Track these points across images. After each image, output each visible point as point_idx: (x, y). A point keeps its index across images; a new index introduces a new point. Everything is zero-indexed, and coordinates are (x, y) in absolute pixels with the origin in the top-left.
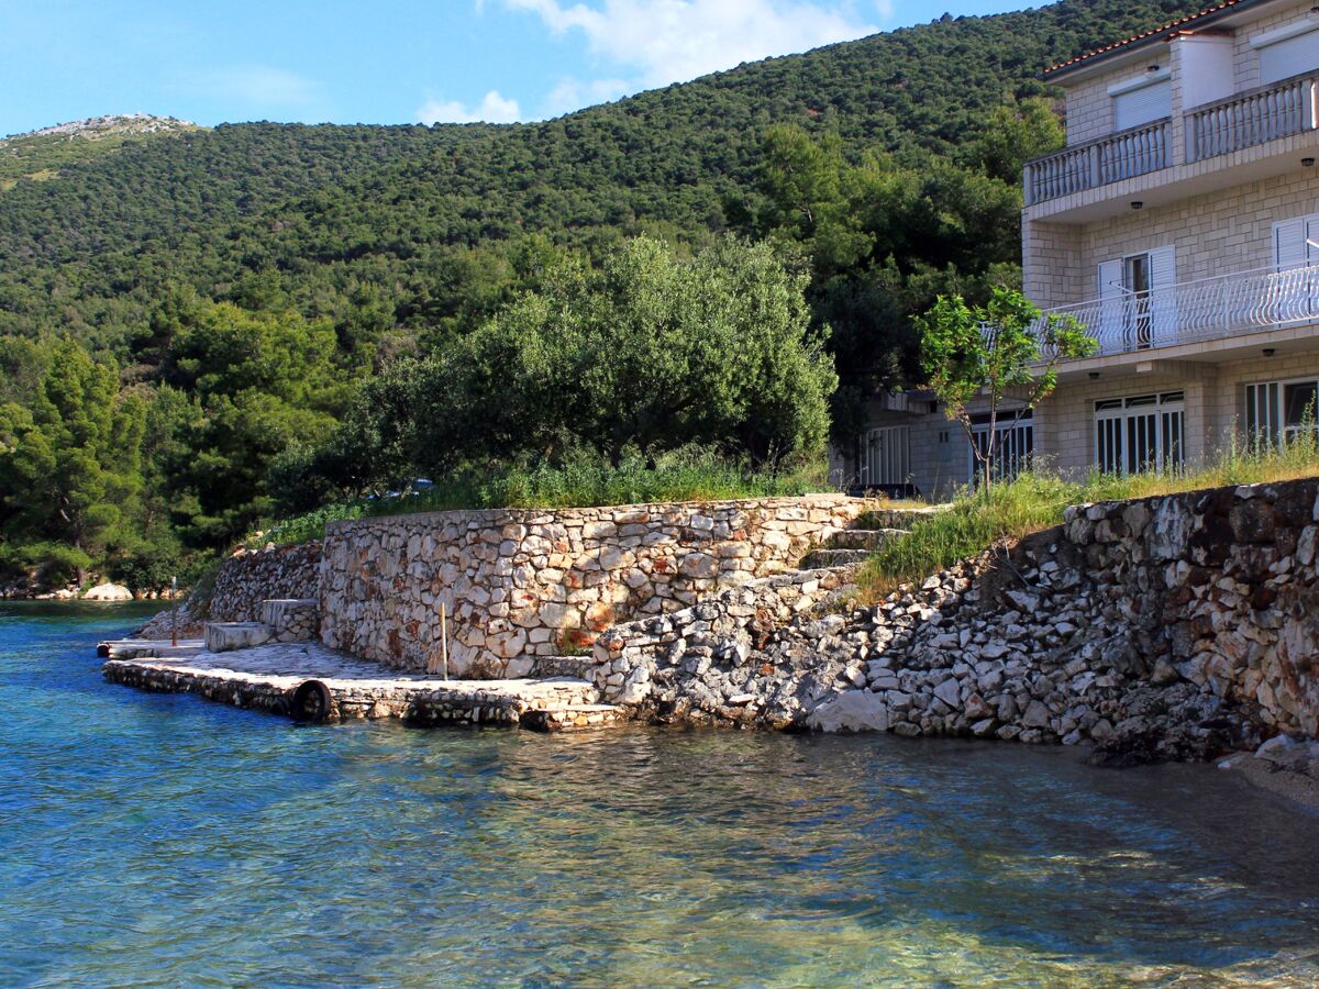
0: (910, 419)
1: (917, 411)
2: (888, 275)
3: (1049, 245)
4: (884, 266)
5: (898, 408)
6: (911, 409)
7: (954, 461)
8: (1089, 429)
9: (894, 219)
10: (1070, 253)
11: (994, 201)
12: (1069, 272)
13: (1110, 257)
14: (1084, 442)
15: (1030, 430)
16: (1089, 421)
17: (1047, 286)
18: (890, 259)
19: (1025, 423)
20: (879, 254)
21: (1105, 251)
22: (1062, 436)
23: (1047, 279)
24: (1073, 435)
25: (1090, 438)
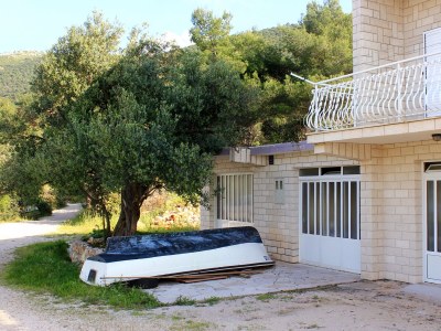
0: (253, 169)
1: (259, 163)
2: (254, 83)
3: (376, 14)
4: (252, 77)
5: (243, 161)
6: (254, 161)
7: (287, 206)
8: (418, 189)
9: (259, 56)
10: (395, 25)
11: (312, 44)
12: (394, 42)
13: (435, 25)
14: (412, 202)
15: (354, 184)
16: (418, 181)
17: (375, 55)
18: (255, 74)
19: (350, 178)
20: (249, 71)
21: (430, 20)
22: (389, 194)
23: (377, 46)
24: (400, 194)
25: (418, 198)
